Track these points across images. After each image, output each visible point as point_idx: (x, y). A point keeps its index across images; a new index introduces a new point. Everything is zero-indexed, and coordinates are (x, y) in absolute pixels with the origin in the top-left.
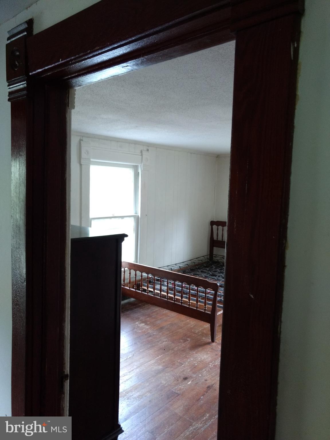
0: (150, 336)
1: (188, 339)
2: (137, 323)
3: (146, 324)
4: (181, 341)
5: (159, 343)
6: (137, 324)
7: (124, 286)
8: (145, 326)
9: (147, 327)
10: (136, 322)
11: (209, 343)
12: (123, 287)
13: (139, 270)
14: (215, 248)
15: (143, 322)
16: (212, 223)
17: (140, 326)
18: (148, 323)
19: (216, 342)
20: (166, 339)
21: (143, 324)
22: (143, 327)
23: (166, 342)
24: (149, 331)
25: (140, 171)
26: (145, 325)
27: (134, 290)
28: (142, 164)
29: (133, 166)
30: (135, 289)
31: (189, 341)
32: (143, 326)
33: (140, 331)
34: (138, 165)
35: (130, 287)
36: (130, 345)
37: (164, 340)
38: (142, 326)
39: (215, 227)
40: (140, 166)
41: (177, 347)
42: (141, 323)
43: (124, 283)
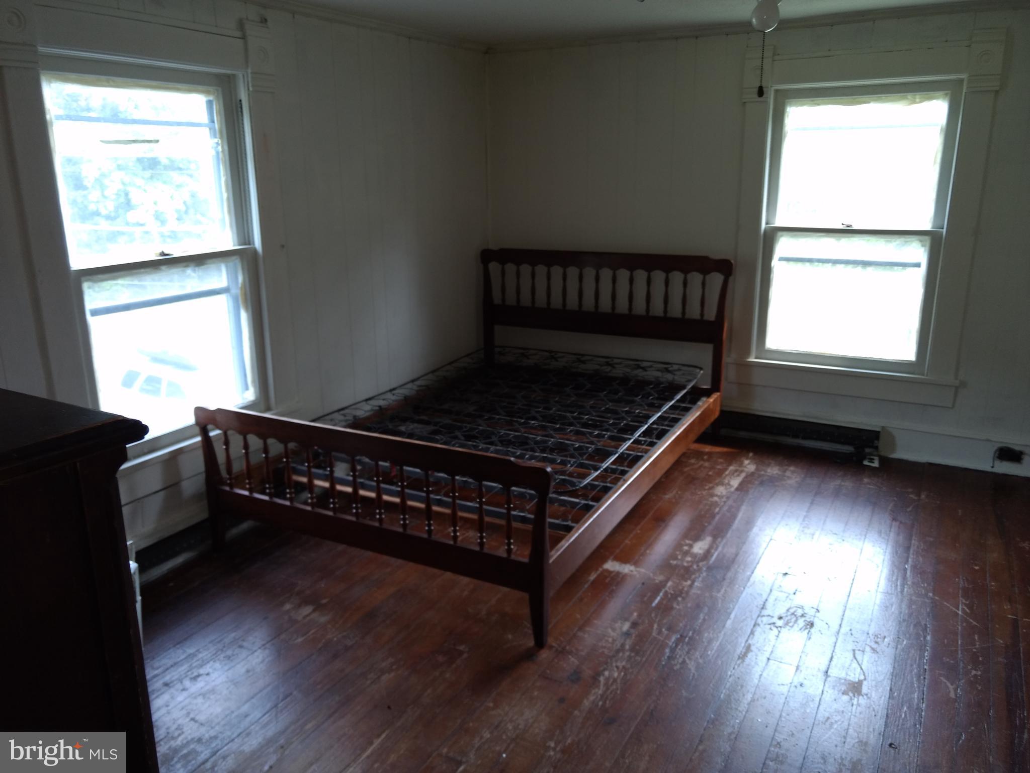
0: (335, 656)
1: (462, 648)
2: (288, 606)
3: (318, 607)
4: (441, 659)
5: (369, 682)
6: (288, 612)
7: (232, 486)
8: (315, 616)
9: (323, 619)
10: (282, 604)
11: (529, 656)
12: (227, 488)
13: (275, 437)
14: (498, 328)
15: (306, 602)
16: (487, 256)
17: (299, 618)
18: (324, 601)
19: (551, 647)
20: (391, 660)
21: (307, 610)
22: (308, 618)
23: (393, 674)
24: (329, 636)
25: (243, 96)
26: (314, 610)
27: (266, 498)
28: (249, 71)
29: (217, 76)
30: (269, 495)
31: (465, 655)
32: (307, 616)
33: (300, 640)
34: (234, 75)
35: (251, 490)
36: (269, 706)
37: (384, 664)
38: (305, 617)
39: (494, 266)
40: (241, 76)
41: (429, 691)
42: (299, 606)
43: (230, 479)
